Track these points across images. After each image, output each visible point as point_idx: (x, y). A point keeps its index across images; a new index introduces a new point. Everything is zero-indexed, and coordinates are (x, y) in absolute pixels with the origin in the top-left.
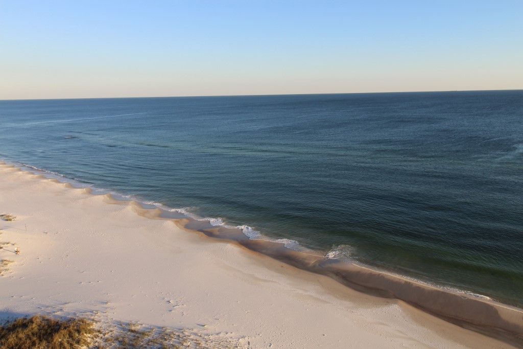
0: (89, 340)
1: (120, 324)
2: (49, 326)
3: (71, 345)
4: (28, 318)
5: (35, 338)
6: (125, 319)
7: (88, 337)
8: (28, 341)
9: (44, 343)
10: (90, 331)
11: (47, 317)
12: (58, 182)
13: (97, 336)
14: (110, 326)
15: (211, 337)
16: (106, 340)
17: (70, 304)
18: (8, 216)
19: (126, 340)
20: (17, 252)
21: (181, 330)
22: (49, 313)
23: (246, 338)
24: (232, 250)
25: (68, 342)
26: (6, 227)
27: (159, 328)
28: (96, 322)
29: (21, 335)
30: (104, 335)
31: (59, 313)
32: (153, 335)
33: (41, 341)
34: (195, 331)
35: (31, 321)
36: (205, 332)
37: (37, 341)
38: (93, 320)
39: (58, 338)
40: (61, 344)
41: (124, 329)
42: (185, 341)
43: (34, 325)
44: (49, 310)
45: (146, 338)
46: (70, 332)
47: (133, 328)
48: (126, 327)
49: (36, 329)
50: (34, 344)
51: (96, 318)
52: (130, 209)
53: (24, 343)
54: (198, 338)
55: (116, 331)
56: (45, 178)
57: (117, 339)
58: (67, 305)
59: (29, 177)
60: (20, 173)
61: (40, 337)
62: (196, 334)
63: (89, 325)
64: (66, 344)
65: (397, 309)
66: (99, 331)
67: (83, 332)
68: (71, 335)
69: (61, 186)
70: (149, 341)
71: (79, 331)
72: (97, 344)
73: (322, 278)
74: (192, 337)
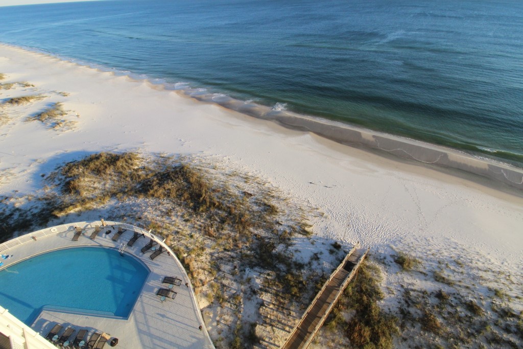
0: (138, 163)
1: (154, 154)
2: (112, 158)
3: (128, 166)
4: (98, 154)
5: (105, 164)
6: (157, 151)
7: (137, 162)
8: (102, 166)
9: (112, 167)
10: (138, 159)
11: (109, 153)
12: (90, 67)
13: (142, 161)
14: (148, 155)
15: (208, 157)
16: (148, 163)
17: (121, 145)
18: (64, 93)
19: (160, 162)
20: (78, 116)
21: (190, 155)
22: (110, 151)
23: (227, 157)
24: (215, 108)
25: (126, 165)
26: (66, 101)
27: (177, 154)
28: (140, 154)
29: (97, 163)
30: (146, 160)
31: (116, 150)
32: (174, 158)
33: (109, 165)
34: (198, 155)
35: (100, 156)
36: (204, 155)
37: (108, 166)
38: (138, 153)
39: (119, 164)
40: (122, 166)
41: (157, 157)
42: (193, 160)
43: (103, 158)
44: (109, 149)
45: (171, 160)
46: (125, 160)
47: (162, 156)
48: (158, 155)
49: (105, 160)
50: (106, 167)
51: (139, 151)
52: (145, 85)
53: (100, 167)
54: (201, 158)
55: (153, 158)
56: (81, 65)
57: (154, 162)
58: (119, 146)
59: (70, 65)
60: (62, 62)
61: (108, 164)
62: (199, 156)
63: (136, 155)
64: (125, 166)
65: (309, 137)
66: (143, 158)
67: (133, 159)
68: (127, 162)
69: (94, 71)
70: (173, 161)
71: (131, 159)
72: (143, 165)
73: (269, 123)
74: (197, 158)
